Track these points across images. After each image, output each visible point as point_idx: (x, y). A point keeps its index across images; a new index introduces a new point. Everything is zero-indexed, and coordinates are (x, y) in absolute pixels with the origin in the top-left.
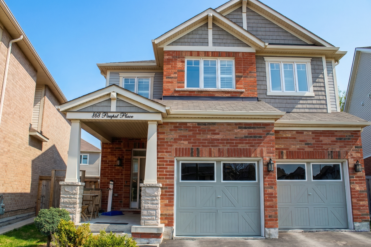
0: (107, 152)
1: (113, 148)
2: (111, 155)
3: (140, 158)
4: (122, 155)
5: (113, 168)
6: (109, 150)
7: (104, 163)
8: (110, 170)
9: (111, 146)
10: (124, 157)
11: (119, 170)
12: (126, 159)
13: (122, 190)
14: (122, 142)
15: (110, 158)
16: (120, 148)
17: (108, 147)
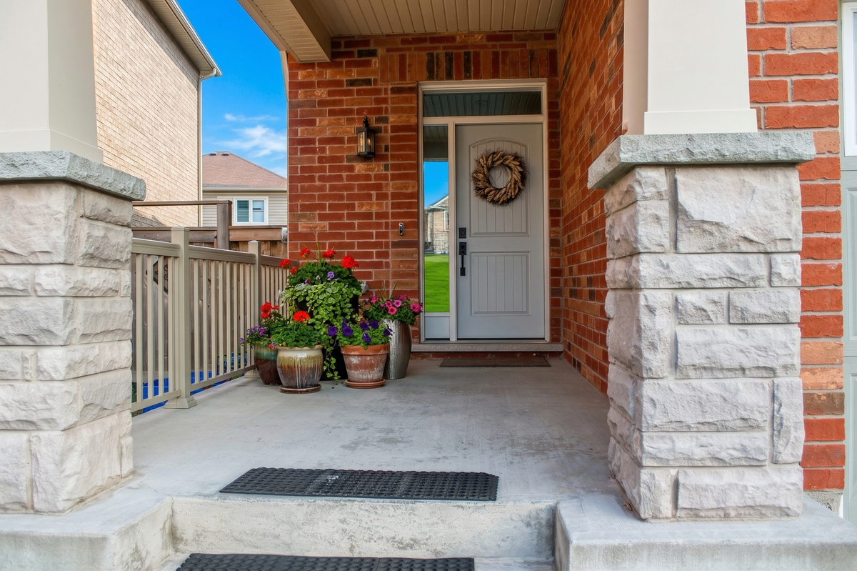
0: (312, 104)
1: (339, 83)
2: (332, 113)
3: (456, 126)
4: (379, 111)
5: (340, 169)
6: (321, 93)
7: (303, 151)
8: (330, 178)
9: (328, 74)
10: (385, 120)
11: (368, 177)
12: (395, 129)
13: (387, 264)
14: (373, 53)
15: (325, 126)
16: (368, 82)
17: (314, 79)
